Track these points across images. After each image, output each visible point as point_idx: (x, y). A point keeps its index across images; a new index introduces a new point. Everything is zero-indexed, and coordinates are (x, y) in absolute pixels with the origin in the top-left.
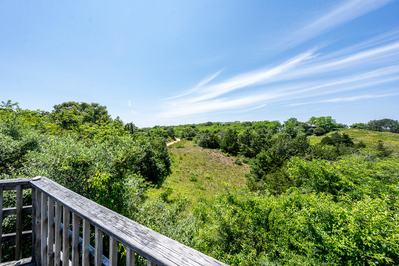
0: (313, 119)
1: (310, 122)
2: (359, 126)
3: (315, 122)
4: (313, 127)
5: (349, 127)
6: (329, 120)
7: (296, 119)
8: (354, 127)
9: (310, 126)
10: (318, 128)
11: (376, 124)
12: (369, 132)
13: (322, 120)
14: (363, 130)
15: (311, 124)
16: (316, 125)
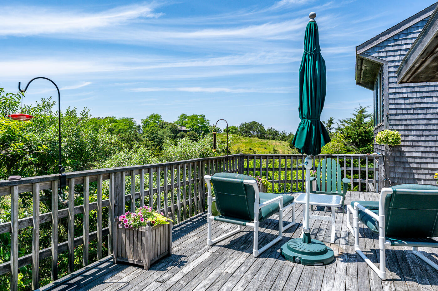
0: (183, 117)
1: (179, 123)
2: (231, 130)
3: (186, 123)
6: (202, 120)
8: (228, 131)
9: (180, 129)
10: (191, 132)
11: (246, 128)
12: (241, 138)
13: (194, 120)
14: (236, 135)
15: (181, 126)
16: (188, 127)
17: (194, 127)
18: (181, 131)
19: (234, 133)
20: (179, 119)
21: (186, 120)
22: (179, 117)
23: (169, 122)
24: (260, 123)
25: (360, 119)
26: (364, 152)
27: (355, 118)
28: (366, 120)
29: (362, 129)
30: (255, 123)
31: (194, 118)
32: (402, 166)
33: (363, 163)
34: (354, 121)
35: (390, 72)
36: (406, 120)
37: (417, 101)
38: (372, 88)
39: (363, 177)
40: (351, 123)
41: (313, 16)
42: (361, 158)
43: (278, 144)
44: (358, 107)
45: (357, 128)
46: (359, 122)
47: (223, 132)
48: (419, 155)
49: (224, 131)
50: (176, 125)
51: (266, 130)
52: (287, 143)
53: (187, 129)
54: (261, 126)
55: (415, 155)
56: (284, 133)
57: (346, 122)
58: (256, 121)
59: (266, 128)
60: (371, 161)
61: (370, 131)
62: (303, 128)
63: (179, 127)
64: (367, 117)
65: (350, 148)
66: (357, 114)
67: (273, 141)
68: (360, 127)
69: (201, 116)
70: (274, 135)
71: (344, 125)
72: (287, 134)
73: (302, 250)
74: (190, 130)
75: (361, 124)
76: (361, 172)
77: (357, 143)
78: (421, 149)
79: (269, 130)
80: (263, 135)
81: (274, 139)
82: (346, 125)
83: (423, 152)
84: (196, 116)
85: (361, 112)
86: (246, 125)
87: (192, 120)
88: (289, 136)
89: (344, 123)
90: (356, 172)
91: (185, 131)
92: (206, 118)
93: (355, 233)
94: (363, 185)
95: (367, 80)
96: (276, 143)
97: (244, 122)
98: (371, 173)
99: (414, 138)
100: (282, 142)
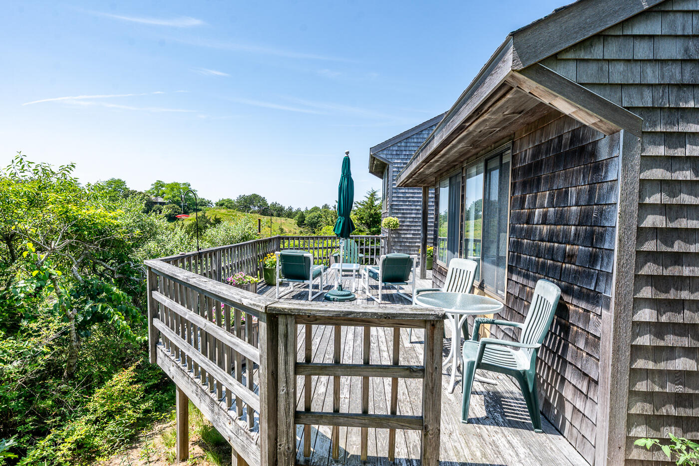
0: (159, 185)
1: (153, 193)
2: (226, 204)
3: (164, 193)
4: (161, 203)
5: (214, 204)
6: (188, 190)
7: (124, 182)
8: (221, 205)
9: (154, 201)
10: (171, 205)
11: (246, 202)
12: (239, 214)
13: (175, 189)
14: (232, 210)
15: (156, 196)
16: (166, 199)
17: (175, 199)
18: (156, 203)
19: (229, 208)
20: (152, 187)
21: (164, 189)
22: (152, 185)
23: (139, 191)
24: (262, 196)
25: (372, 202)
26: (373, 233)
27: (366, 200)
28: (376, 203)
29: (373, 212)
30: (255, 196)
31: (174, 186)
32: (399, 244)
33: (372, 243)
34: (367, 203)
35: (394, 171)
36: (403, 209)
37: (411, 195)
38: (381, 177)
39: (372, 254)
40: (364, 205)
41: (347, 153)
42: (372, 238)
43: (283, 221)
44: (370, 190)
45: (369, 210)
46: (371, 206)
47: (215, 205)
48: (411, 236)
49: (217, 204)
50: (149, 195)
51: (269, 205)
52: (293, 221)
53: (165, 201)
54: (263, 199)
55: (408, 236)
56: (291, 209)
57: (359, 204)
58: (257, 194)
59: (269, 203)
60: (378, 240)
61: (380, 213)
62: (340, 222)
63: (153, 198)
64: (377, 199)
65: (362, 229)
66: (369, 196)
67: (278, 218)
68: (371, 209)
69: (184, 184)
70: (279, 212)
71: (357, 207)
72: (294, 210)
73: (338, 294)
74: (170, 202)
75: (373, 206)
76: (371, 249)
77: (367, 224)
78: (412, 232)
79: (274, 205)
80: (267, 210)
81: (279, 215)
82: (359, 206)
83: (413, 234)
84: (176, 184)
85: (373, 195)
86: (244, 198)
87: (172, 189)
88: (296, 213)
89: (358, 205)
90: (367, 251)
91: (162, 204)
92: (192, 187)
93: (366, 286)
94: (372, 260)
95: (378, 170)
96: (281, 220)
97: (242, 195)
98: (378, 250)
99: (408, 224)
100: (289, 219)
